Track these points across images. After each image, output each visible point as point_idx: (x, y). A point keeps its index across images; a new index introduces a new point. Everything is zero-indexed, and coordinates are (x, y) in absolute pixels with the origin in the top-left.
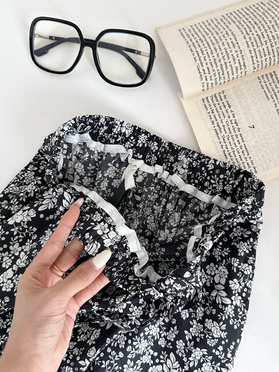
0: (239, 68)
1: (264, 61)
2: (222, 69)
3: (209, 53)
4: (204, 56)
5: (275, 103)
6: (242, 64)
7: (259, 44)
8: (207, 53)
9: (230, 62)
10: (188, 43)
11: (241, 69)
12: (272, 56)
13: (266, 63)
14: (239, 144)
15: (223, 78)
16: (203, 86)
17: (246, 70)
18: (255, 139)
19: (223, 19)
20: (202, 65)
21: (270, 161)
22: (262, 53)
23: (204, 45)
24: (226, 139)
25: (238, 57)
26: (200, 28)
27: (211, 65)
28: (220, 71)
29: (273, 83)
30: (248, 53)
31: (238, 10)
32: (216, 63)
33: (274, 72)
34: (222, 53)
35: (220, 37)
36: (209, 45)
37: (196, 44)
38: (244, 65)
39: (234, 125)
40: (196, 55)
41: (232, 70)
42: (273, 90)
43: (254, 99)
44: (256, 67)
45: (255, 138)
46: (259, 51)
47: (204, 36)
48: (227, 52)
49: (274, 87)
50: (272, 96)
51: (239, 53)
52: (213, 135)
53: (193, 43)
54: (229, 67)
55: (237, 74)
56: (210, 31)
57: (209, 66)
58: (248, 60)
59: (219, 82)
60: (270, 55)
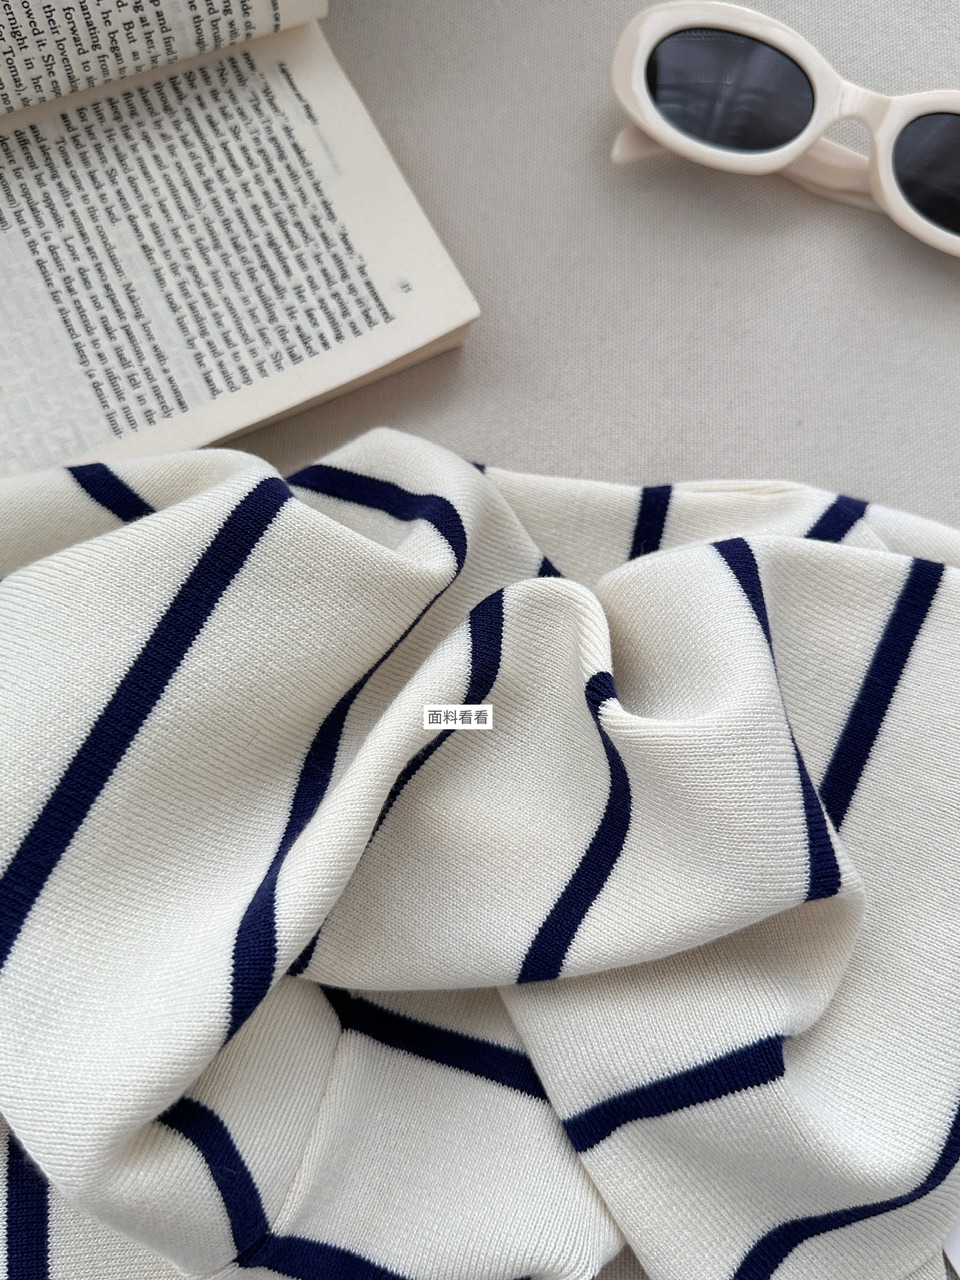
5: (29, 239)
29: (26, 166)
33: (33, 128)
42: (26, 194)
49: (31, 184)
50: (18, 214)
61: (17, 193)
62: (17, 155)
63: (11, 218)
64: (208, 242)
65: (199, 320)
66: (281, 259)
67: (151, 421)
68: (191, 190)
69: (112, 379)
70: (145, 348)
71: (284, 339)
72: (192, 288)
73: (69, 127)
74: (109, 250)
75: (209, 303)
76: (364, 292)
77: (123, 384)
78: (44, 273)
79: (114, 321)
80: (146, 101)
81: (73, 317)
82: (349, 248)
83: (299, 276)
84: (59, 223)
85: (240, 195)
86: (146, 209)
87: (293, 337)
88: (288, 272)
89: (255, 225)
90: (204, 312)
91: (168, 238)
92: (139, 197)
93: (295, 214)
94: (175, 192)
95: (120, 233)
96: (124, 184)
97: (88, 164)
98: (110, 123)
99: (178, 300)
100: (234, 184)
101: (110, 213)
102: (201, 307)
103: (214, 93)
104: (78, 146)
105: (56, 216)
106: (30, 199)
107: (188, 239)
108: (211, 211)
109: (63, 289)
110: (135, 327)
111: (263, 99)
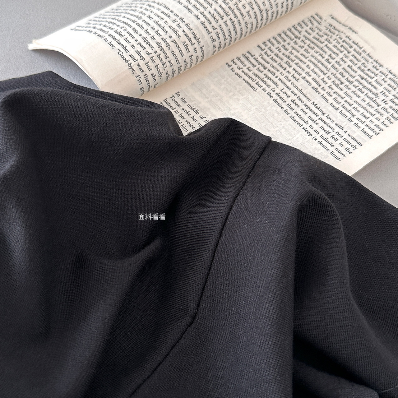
0: (188, 42)
1: (223, 26)
2: (162, 49)
5: (267, 92)
6: (191, 36)
7: (206, 5)
8: (128, 33)
9: (171, 37)
11: (192, 44)
12: (232, 16)
13: (228, 28)
15: (168, 64)
16: (140, 81)
17: (201, 44)
20: (126, 50)
22: (216, 14)
25: (179, 27)
27: (141, 46)
28: (159, 52)
29: (251, 66)
30: (195, 19)
32: (148, 43)
33: (248, 52)
34: (153, 28)
36: (126, 24)
38: (195, 38)
40: (110, 40)
41: (178, 47)
42: (257, 76)
44: (215, 37)
46: (210, 13)
48: (160, 25)
49: (257, 72)
51: (180, 22)
54: (172, 45)
55: (190, 54)
57: (139, 48)
58: (197, 28)
59: (164, 72)
60: (228, 15)
61: (254, 77)
62: (246, 62)
63: (256, 86)
64: (337, 82)
65: (348, 111)
66: (370, 83)
67: (349, 152)
68: (322, 64)
69: (325, 139)
70: (333, 125)
71: (387, 112)
72: (339, 99)
74: (300, 91)
75: (350, 105)
77: (330, 140)
78: (278, 104)
79: (314, 117)
81: (297, 118)
82: (394, 75)
84: (277, 85)
85: (341, 63)
86: (307, 74)
87: (390, 110)
88: (375, 87)
89: (353, 73)
90: (349, 108)
91: (321, 83)
92: (303, 70)
93: (366, 67)
94: (316, 66)
95: (301, 83)
96: (294, 66)
97: (276, 62)
98: (276, 45)
99: (337, 106)
100: (338, 59)
101: (294, 77)
102: (346, 105)
103: (311, 29)
104: (268, 56)
105: (273, 81)
106: (259, 77)
107: (330, 82)
108: (333, 70)
109: (288, 108)
110: (324, 118)
111: (331, 28)
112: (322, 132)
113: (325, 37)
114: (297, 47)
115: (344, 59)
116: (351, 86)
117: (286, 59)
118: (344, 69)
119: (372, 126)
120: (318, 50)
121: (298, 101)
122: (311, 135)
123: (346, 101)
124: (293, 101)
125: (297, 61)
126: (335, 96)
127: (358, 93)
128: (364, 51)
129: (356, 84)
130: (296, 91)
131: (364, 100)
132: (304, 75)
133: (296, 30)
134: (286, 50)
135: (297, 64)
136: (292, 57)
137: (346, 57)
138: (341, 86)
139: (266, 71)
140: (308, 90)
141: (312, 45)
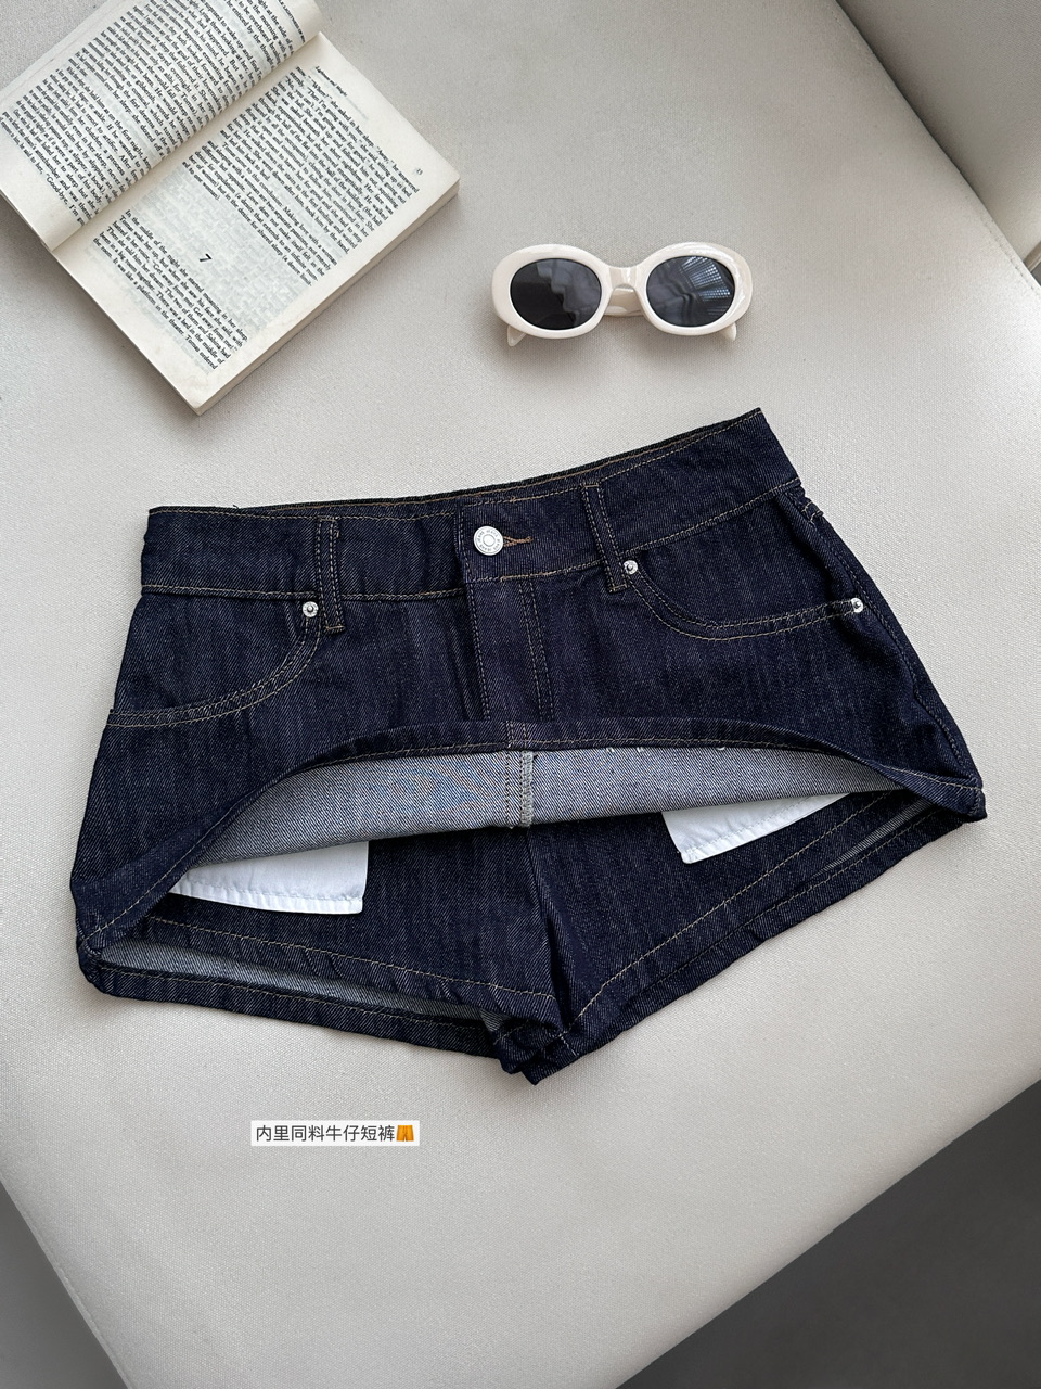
0: (127, 157)
1: (170, 129)
2: (96, 169)
3: (61, 148)
4: (54, 155)
5: (231, 200)
6: (130, 147)
7: (147, 100)
8: (57, 147)
9: (106, 152)
10: (17, 141)
11: (133, 158)
12: (179, 114)
13: (175, 129)
14: (195, 297)
15: (106, 187)
16: (75, 213)
17: (144, 156)
18: (221, 279)
19: (72, 67)
20: (56, 174)
21: (264, 309)
22: (159, 114)
23: (46, 135)
24: (166, 297)
25: (116, 136)
26: (33, 101)
27: (73, 167)
28: (94, 173)
29: (214, 163)
30: (133, 122)
31: (96, 39)
32: (80, 162)
33: (209, 143)
34: (85, 140)
35: (71, 110)
36: (55, 132)
37: (32, 138)
38: (135, 149)
39: (171, 267)
40: (38, 159)
41: (116, 164)
42: (220, 177)
43: (189, 206)
44: (160, 144)
45: (220, 276)
46: (152, 111)
47: (42, 117)
48: (92, 135)
49: (220, 171)
50: (220, 189)
51: (116, 128)
52: (139, 299)
53: (26, 139)
54: (108, 161)
55: (131, 170)
56: (52, 102)
57: (70, 171)
58: (137, 136)
59: (103, 196)
60: (174, 113)
61: (215, 178)
62: (207, 158)
63: (218, 192)
64: (316, 176)
65: (326, 217)
66: (354, 173)
67: (322, 274)
68: (298, 151)
69: (297, 258)
70: (306, 238)
71: (370, 215)
72: (316, 201)
73: (227, 137)
74: (271, 194)
75: (329, 208)
76: (400, 180)
77: (302, 259)
78: (244, 215)
79: (286, 230)
80: (258, 110)
81: (266, 233)
82: (385, 158)
83: (366, 180)
84: (243, 189)
85: (322, 146)
86: (280, 166)
87: (373, 211)
88: (360, 180)
89: (335, 159)
90: (326, 211)
91: (296, 179)
92: (275, 162)
93: (352, 148)
94: (291, 154)
95: (272, 183)
96: (265, 158)
97: (243, 152)
98: (245, 127)
99: (313, 210)
100: (318, 141)
101: (264, 175)
102: (324, 209)
103: (289, 94)
104: (234, 144)
105: (238, 184)
106: (222, 179)
107: (306, 177)
108: (311, 158)
109: (256, 220)
110: (297, 229)
111: (314, 90)
112: (293, 249)
113: (306, 106)
114: (270, 128)
115: (327, 140)
116: (331, 180)
117: (255, 147)
118: (325, 154)
119: (350, 236)
120: (294, 128)
121: (267, 209)
122: (281, 254)
123: (324, 203)
124: (262, 209)
125: (268, 149)
126: (311, 196)
127: (339, 189)
128: (352, 123)
129: (338, 175)
130: (266, 195)
131: (344, 200)
132: (276, 169)
133: (270, 99)
134: (257, 132)
135: (267, 154)
136: (263, 144)
137: (329, 136)
138: (320, 181)
139: (231, 170)
140: (280, 192)
141: (288, 122)
